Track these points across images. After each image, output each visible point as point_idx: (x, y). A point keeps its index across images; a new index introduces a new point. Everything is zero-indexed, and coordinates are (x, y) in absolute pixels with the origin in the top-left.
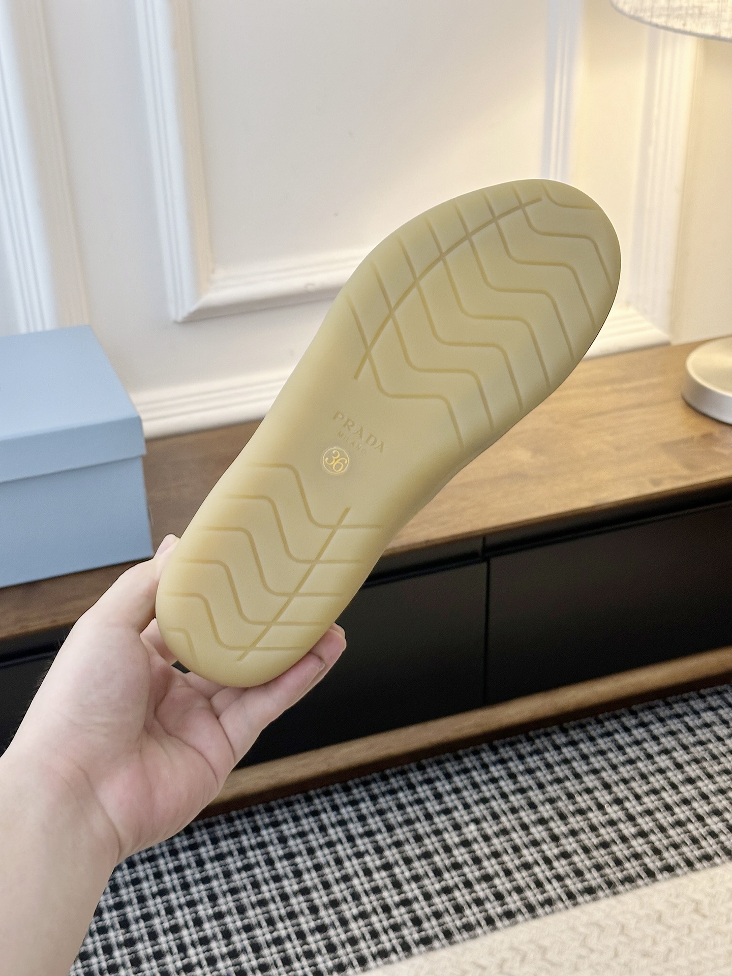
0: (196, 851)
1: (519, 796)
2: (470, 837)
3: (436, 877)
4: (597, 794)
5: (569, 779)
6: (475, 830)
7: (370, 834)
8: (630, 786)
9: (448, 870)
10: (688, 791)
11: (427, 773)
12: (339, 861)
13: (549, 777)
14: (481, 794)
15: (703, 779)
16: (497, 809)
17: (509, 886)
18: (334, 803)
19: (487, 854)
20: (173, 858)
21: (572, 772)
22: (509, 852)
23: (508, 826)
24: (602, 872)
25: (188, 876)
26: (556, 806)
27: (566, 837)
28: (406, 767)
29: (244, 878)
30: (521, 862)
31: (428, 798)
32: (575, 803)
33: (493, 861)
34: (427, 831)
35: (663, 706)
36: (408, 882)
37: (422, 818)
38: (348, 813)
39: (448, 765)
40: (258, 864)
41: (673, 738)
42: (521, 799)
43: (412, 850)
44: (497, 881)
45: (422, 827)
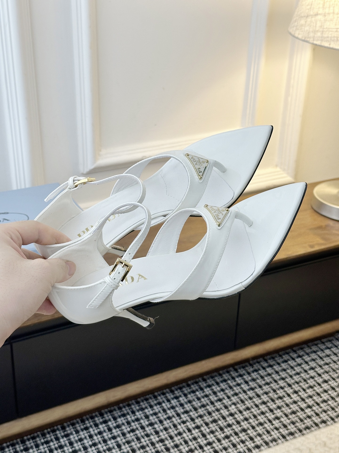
0: (107, 424)
1: (252, 392)
2: (233, 412)
3: (221, 431)
4: (286, 389)
5: (272, 383)
6: (234, 408)
7: (186, 412)
8: (300, 385)
9: (226, 428)
10: (325, 386)
11: (207, 382)
12: (175, 426)
13: (263, 382)
14: (234, 391)
15: (331, 380)
16: (242, 398)
17: (255, 433)
18: (167, 399)
19: (242, 419)
20: (97, 428)
21: (273, 380)
22: (252, 418)
23: (249, 406)
24: (295, 425)
25: (105, 436)
26: (269, 396)
27: (276, 410)
28: (197, 380)
29: (132, 436)
30: (259, 422)
31: (210, 394)
32: (277, 394)
33: (246, 422)
34: (213, 410)
35: (307, 347)
36: (209, 434)
37: (209, 404)
38: (175, 402)
39: (216, 378)
40: (137, 429)
41: (314, 362)
42: (253, 393)
43: (208, 419)
44: (249, 432)
45: (210, 408)
